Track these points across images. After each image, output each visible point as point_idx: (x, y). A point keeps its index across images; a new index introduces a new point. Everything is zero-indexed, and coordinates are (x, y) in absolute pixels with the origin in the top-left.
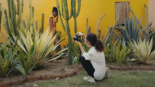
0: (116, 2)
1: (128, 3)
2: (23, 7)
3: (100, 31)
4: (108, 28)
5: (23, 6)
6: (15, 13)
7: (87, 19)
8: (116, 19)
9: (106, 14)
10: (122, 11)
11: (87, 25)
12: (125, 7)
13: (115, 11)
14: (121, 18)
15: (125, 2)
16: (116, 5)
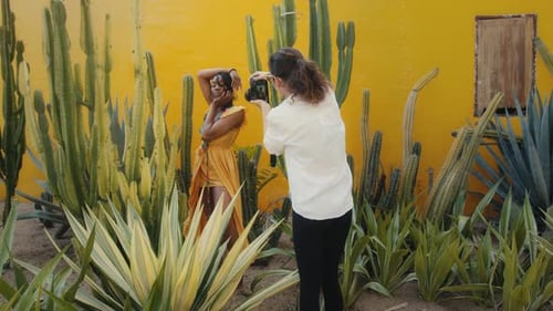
0: (479, 18)
1: (531, 20)
2: (111, 74)
3: (417, 150)
4: (454, 135)
5: (108, 69)
6: (79, 103)
7: (367, 96)
8: (476, 84)
9: (437, 70)
10: (504, 53)
11: (366, 121)
12: (516, 38)
13: (476, 55)
14: (502, 81)
15: (519, 16)
16: (479, 30)
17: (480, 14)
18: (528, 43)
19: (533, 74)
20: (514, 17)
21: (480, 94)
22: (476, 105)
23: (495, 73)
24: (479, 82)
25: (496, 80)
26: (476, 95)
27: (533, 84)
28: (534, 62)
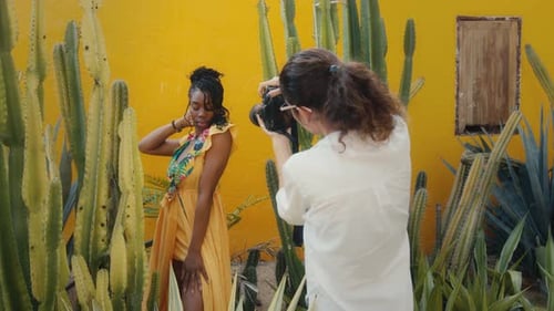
0: (461, 19)
1: (515, 24)
8: (457, 97)
10: (487, 61)
12: (499, 44)
13: (458, 62)
14: (485, 93)
15: (503, 19)
16: (461, 33)
17: (461, 14)
18: (512, 50)
19: (518, 86)
20: (497, 19)
21: (461, 109)
22: (457, 122)
23: (478, 84)
24: (461, 95)
25: (478, 92)
26: (457, 109)
27: (517, 98)
28: (518, 72)
